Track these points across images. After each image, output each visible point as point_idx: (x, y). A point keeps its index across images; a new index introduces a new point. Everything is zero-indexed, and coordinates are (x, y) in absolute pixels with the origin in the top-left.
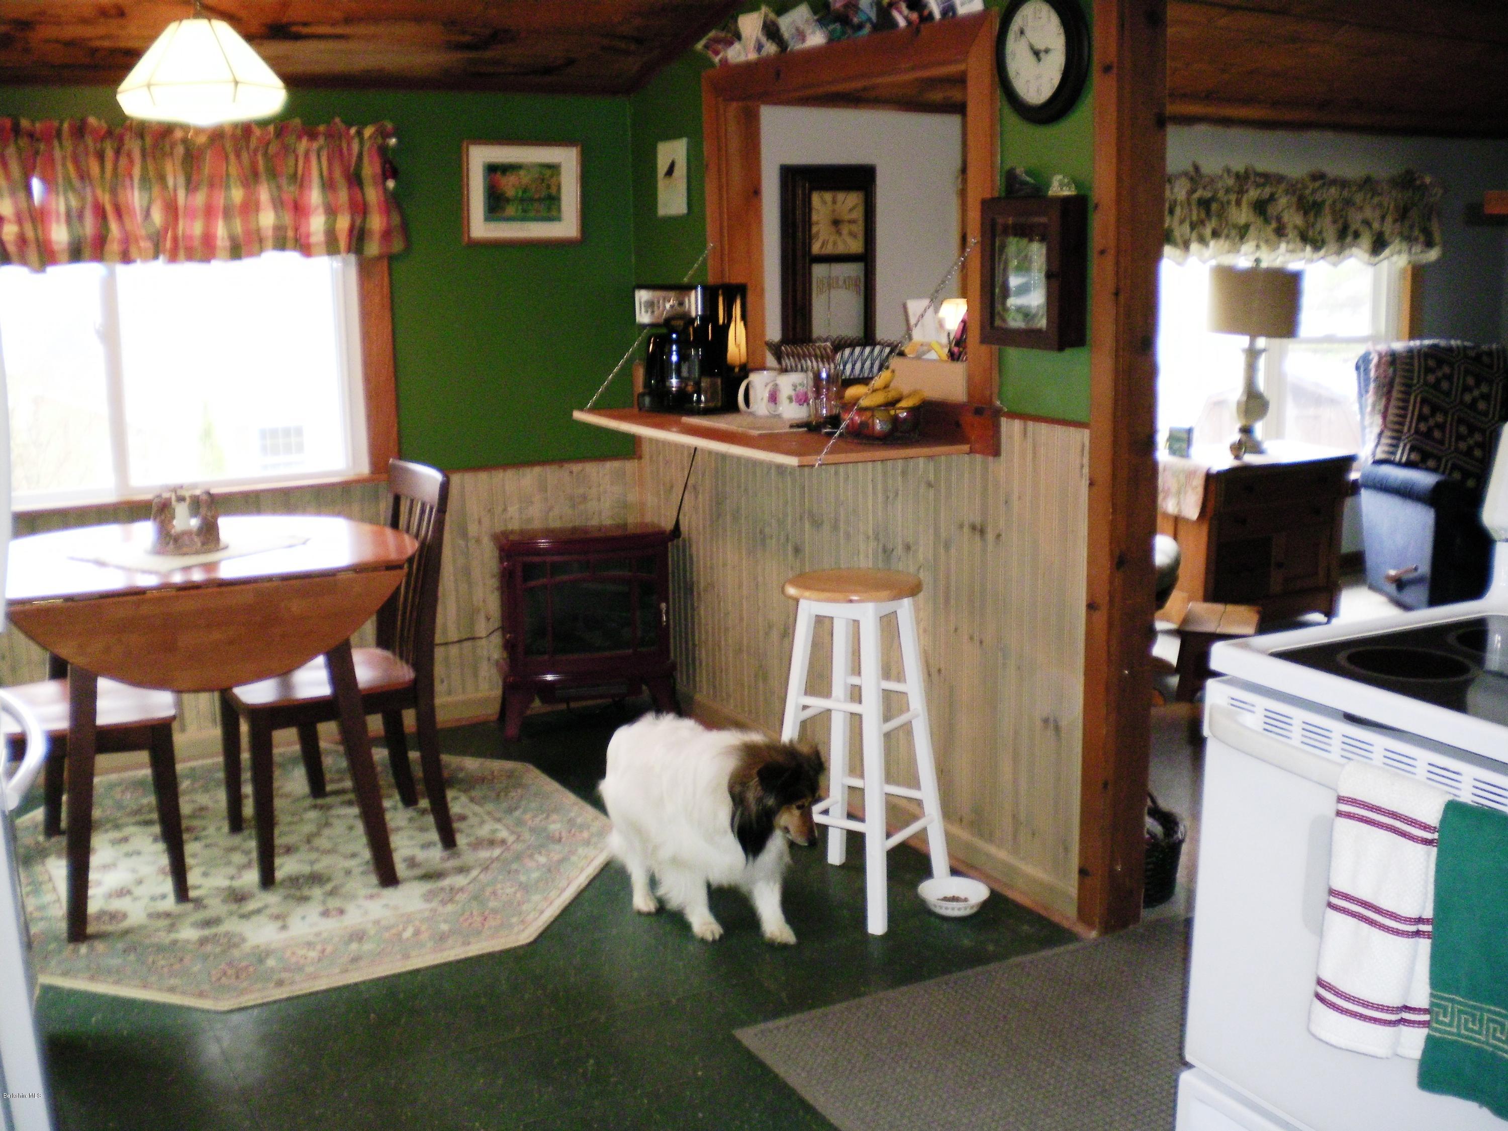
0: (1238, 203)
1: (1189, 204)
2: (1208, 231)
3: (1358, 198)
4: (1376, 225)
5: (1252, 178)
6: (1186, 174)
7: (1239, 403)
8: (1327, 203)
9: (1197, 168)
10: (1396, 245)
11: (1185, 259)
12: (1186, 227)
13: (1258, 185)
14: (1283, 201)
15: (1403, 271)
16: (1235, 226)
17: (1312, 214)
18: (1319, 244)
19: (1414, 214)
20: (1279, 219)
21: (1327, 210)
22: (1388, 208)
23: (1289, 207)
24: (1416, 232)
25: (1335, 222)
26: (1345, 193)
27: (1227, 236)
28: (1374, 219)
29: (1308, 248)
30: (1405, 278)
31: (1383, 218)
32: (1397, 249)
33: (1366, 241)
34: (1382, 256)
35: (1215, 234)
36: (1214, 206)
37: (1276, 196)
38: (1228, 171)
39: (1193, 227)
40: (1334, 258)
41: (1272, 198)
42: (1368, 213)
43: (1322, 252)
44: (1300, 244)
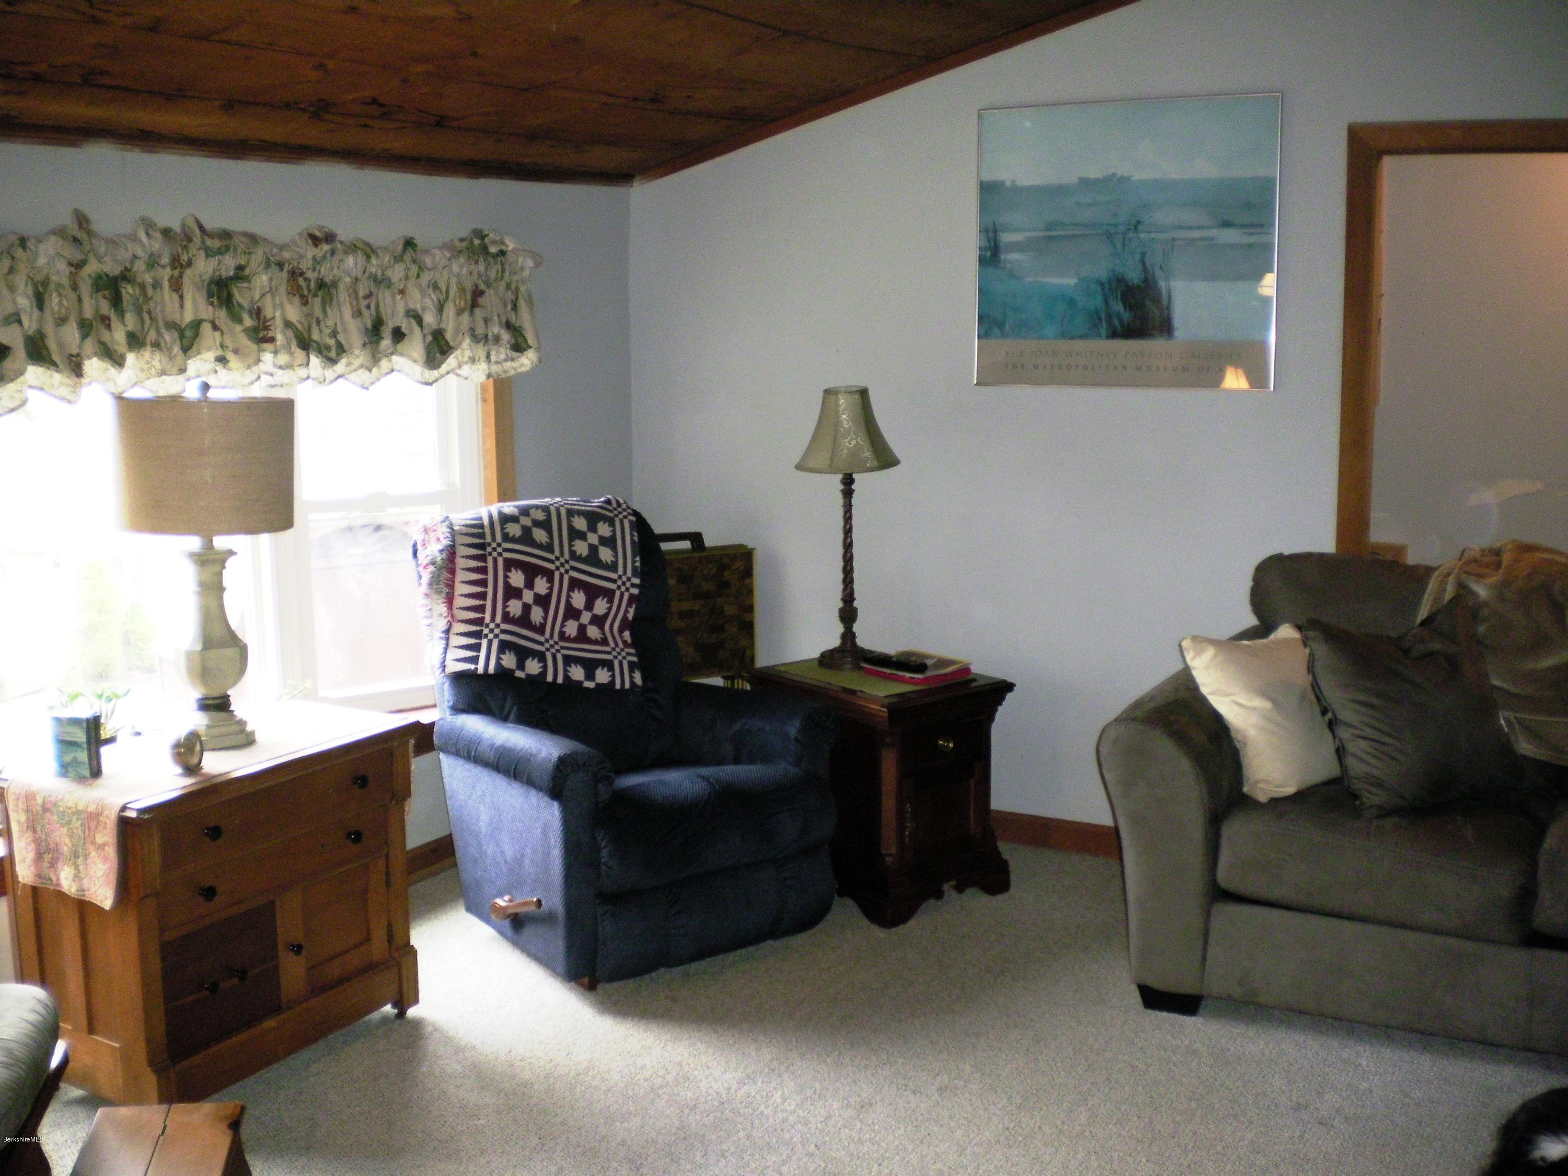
0: (177, 286)
1: (75, 287)
2: (119, 336)
3: (397, 273)
4: (429, 318)
5: (197, 239)
6: (60, 232)
7: (189, 655)
8: (341, 287)
9: (82, 220)
10: (465, 349)
11: (75, 389)
12: (71, 332)
13: (209, 253)
14: (262, 280)
15: (484, 388)
16: (172, 326)
17: (317, 302)
18: (333, 354)
19: (490, 299)
20: (257, 313)
21: (343, 295)
22: (447, 292)
23: (272, 291)
24: (495, 329)
25: (358, 314)
26: (374, 267)
27: (156, 345)
28: (424, 309)
29: (315, 360)
30: (484, 400)
31: (440, 309)
32: (468, 353)
33: (416, 345)
34: (444, 367)
35: (135, 341)
36: (128, 291)
37: (247, 272)
38: (148, 224)
39: (86, 327)
40: (363, 375)
41: (240, 275)
42: (416, 300)
43: (340, 367)
44: (300, 354)
